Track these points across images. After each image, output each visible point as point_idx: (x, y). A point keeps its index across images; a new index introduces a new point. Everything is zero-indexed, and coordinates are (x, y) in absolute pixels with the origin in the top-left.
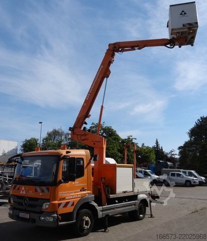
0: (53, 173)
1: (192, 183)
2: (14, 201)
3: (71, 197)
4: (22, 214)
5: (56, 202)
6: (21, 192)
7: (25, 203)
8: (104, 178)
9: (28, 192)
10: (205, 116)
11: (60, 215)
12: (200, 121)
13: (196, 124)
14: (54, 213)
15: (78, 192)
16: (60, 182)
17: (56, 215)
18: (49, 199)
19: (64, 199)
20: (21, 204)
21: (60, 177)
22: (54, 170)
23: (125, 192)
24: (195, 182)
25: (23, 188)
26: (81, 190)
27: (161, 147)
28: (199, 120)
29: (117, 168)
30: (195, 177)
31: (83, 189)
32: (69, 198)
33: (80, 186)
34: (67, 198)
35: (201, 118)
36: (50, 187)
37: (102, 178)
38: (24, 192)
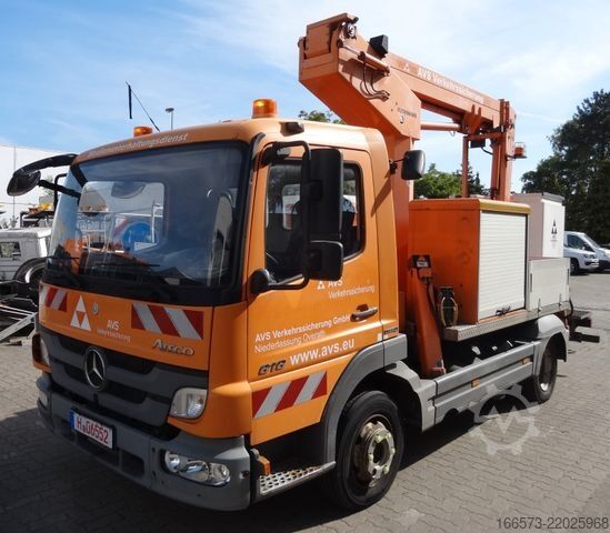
0: (219, 235)
1: (582, 266)
2: (50, 357)
3: (314, 355)
4: (84, 420)
5: (243, 388)
6: (75, 322)
7: (93, 375)
8: (427, 258)
9: (104, 326)
10: (606, 91)
11: (265, 448)
12: (590, 105)
13: (580, 112)
14: (231, 442)
15: (344, 327)
16: (259, 284)
17: (241, 453)
18: (206, 374)
19: (278, 367)
20: (77, 374)
21: (256, 257)
22: (223, 222)
23: (502, 313)
24: (588, 263)
25: (81, 307)
26: (353, 318)
27: (474, 173)
28: (587, 101)
29: (484, 218)
30: (589, 249)
31: (361, 314)
32: (304, 358)
33: (348, 298)
34: (294, 360)
35: (596, 95)
36: (207, 311)
37: (416, 258)
38: (86, 325)
